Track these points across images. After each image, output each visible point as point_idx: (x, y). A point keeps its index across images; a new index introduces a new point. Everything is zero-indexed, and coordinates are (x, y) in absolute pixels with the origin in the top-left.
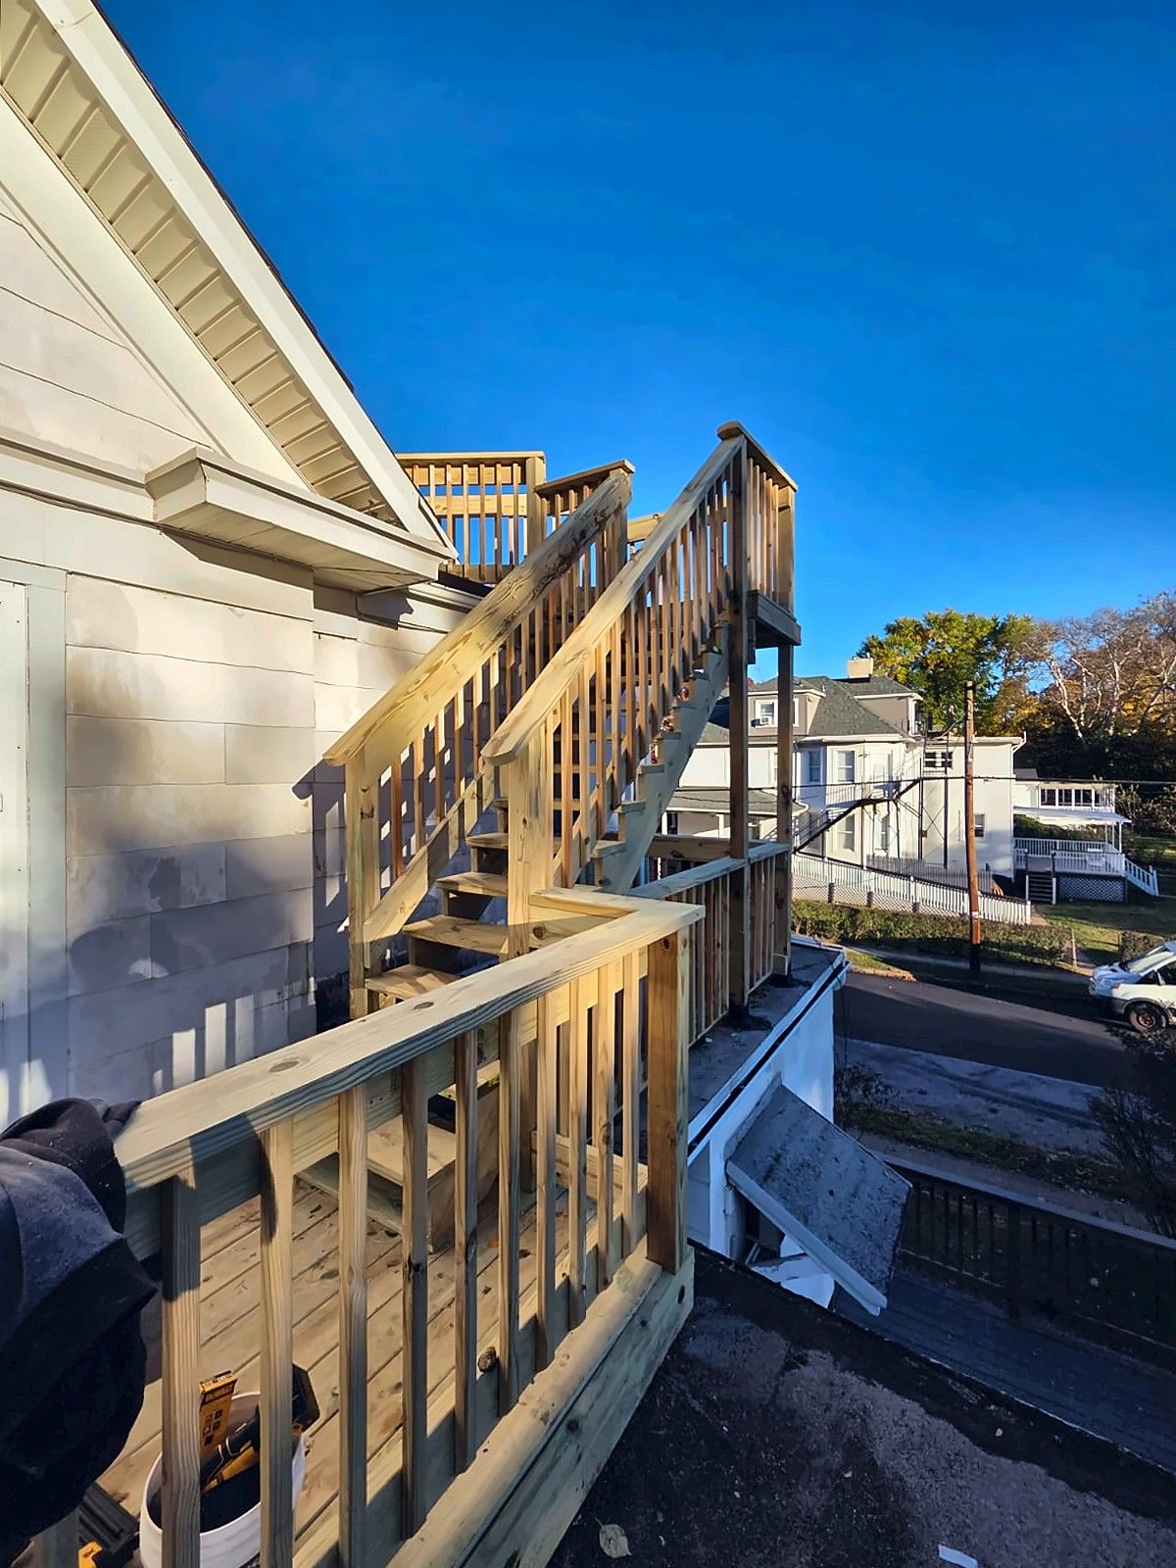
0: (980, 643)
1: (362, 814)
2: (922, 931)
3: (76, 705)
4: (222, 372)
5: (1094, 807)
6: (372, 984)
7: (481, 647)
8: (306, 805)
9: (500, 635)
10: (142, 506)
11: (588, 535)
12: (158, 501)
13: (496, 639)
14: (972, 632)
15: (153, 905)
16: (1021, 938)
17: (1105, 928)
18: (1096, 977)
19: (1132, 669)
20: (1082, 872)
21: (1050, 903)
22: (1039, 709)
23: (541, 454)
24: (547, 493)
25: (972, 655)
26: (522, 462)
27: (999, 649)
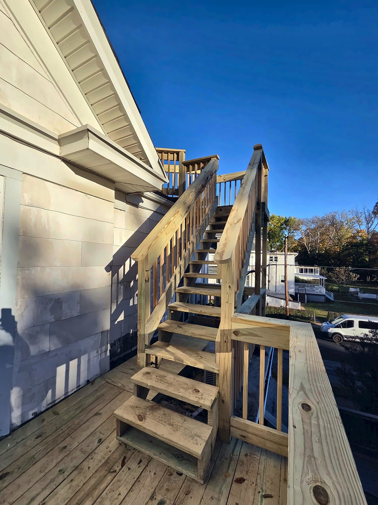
0: (282, 225)
1: (146, 280)
2: (271, 312)
3: (23, 231)
4: (87, 100)
5: (314, 274)
6: (148, 351)
7: (181, 216)
8: (109, 275)
9: (186, 212)
10: (55, 149)
11: (209, 179)
12: (62, 147)
13: (185, 213)
14: (279, 221)
15: (51, 318)
16: (300, 314)
17: (321, 310)
18: (323, 326)
19: (322, 234)
20: (314, 293)
21: (305, 303)
22: (298, 244)
23: (185, 151)
24: (187, 164)
25: (279, 228)
26: (178, 153)
27: (287, 226)
